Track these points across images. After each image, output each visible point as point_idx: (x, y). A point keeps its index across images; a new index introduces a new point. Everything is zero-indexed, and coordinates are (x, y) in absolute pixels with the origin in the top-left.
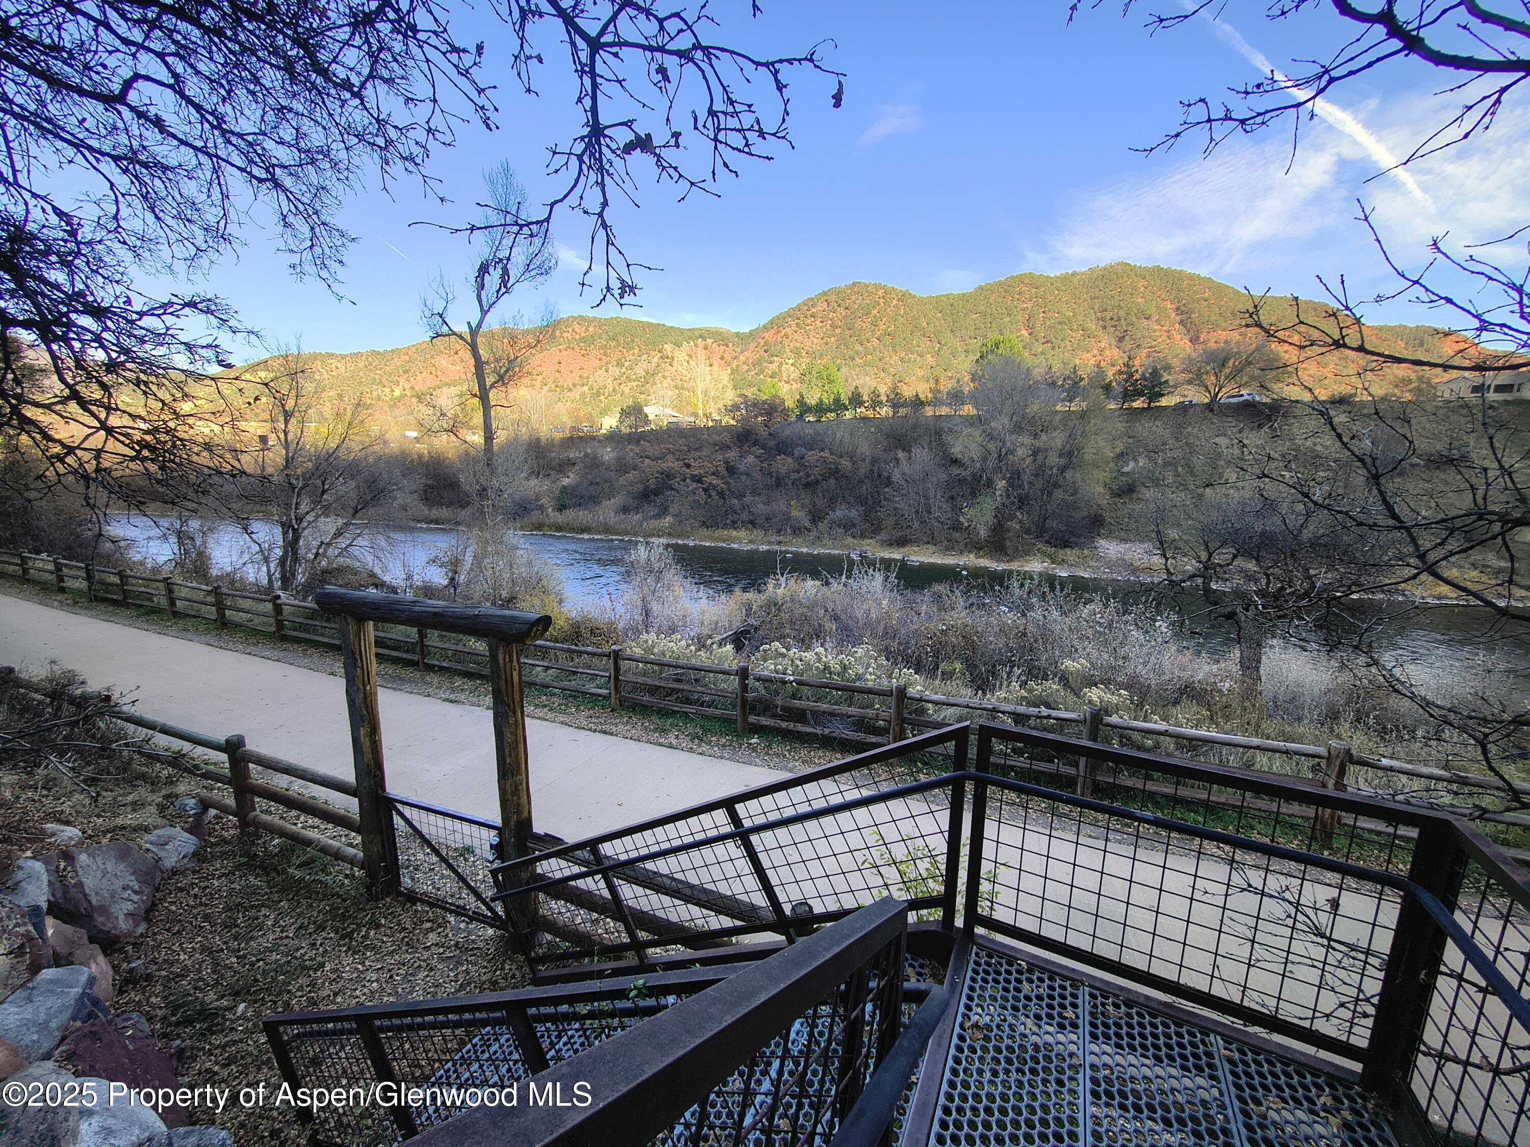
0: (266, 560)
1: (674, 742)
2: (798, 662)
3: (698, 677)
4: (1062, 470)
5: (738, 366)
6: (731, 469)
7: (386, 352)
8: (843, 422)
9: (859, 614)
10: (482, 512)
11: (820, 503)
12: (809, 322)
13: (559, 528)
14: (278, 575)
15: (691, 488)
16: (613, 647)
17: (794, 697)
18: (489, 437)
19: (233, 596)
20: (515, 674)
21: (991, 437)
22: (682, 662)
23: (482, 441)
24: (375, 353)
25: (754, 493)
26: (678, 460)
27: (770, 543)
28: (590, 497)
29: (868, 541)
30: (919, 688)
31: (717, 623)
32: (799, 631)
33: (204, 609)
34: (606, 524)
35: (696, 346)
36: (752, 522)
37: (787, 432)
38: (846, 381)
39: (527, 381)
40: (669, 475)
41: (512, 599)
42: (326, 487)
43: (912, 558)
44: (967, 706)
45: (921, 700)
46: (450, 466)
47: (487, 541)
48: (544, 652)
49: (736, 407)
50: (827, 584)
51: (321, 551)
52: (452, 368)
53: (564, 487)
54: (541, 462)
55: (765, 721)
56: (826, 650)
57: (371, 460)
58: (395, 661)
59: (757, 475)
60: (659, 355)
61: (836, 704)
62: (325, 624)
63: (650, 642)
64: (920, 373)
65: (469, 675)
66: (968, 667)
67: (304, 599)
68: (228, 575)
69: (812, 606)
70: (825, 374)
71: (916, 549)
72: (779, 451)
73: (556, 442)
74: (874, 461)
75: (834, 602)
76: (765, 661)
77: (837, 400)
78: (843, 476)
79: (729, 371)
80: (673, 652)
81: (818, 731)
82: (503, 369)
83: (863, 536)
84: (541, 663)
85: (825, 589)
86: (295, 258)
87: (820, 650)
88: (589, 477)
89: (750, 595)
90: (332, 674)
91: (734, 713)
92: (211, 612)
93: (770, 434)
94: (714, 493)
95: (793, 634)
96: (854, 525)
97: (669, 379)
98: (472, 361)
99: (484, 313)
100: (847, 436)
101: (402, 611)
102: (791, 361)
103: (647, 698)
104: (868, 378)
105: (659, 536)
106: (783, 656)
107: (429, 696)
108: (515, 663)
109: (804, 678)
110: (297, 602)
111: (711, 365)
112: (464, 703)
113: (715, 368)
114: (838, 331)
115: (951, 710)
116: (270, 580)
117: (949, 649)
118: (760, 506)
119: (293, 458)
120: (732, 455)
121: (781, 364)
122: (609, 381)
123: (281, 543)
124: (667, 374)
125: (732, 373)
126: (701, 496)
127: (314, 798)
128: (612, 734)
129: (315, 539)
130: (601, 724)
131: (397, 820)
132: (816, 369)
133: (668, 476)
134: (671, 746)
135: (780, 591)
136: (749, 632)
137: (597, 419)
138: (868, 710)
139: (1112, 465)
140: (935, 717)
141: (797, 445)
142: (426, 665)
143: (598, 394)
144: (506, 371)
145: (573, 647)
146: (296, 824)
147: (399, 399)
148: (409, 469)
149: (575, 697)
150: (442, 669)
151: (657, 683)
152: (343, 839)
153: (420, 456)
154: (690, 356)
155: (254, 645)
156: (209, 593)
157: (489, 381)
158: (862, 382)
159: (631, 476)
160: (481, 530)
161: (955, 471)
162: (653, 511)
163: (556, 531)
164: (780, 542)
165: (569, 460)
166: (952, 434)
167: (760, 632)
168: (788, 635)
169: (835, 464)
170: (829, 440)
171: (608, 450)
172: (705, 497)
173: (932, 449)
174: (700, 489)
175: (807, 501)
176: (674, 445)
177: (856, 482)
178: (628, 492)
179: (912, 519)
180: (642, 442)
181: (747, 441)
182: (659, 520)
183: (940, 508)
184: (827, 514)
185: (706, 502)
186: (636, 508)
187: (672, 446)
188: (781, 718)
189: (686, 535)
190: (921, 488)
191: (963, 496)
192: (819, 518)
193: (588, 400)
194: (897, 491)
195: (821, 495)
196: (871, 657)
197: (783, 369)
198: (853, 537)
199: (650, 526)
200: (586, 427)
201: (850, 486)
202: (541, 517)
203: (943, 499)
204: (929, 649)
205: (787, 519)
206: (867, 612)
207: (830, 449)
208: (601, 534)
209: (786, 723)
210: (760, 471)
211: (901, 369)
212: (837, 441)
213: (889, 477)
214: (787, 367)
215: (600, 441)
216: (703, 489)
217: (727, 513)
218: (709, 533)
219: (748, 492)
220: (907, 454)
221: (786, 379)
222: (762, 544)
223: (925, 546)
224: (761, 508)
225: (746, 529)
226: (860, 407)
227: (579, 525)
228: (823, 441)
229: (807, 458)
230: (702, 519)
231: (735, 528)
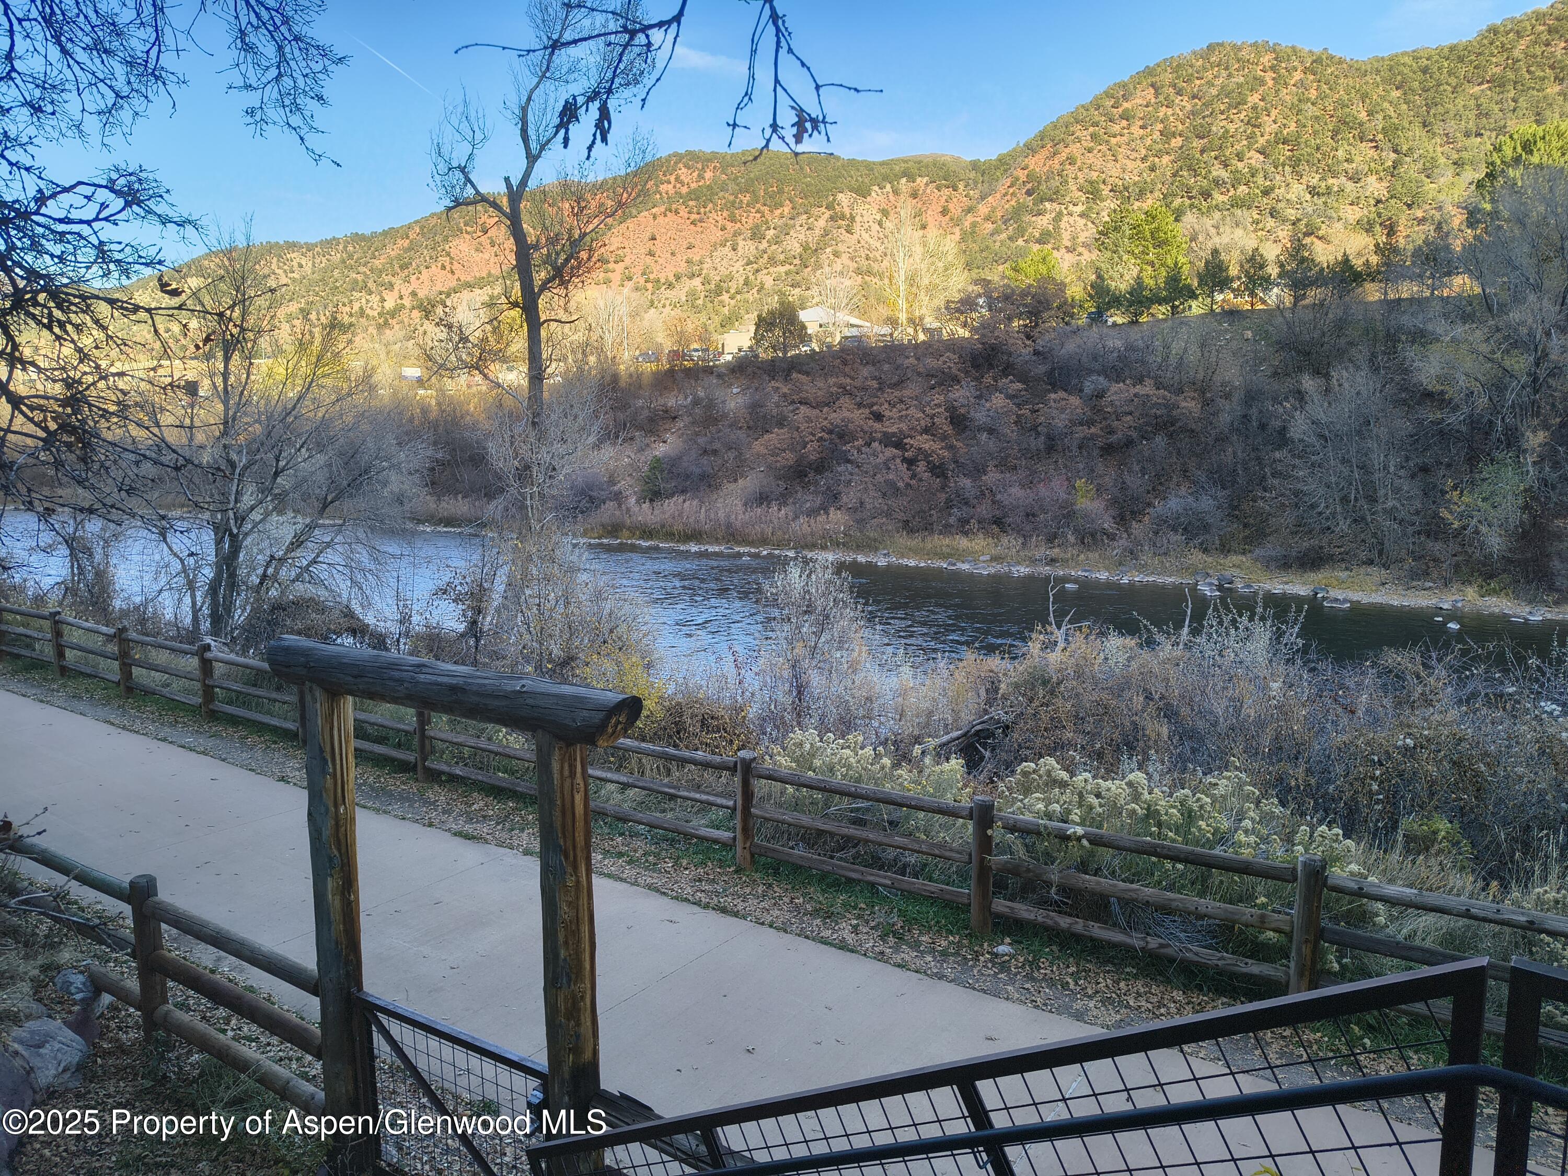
0: (191, 586)
1: (850, 939)
2: (1092, 799)
3: (895, 817)
5: (974, 225)
6: (959, 421)
7: (374, 235)
8: (1185, 323)
9: (1219, 707)
10: (523, 507)
11: (1136, 482)
12: (1116, 128)
13: (647, 533)
14: (206, 611)
15: (881, 459)
16: (742, 754)
17: (1083, 867)
18: (537, 375)
19: (143, 644)
20: (578, 798)
21: (1513, 342)
22: (868, 786)
23: (525, 383)
24: (357, 238)
25: (1004, 465)
26: (860, 405)
27: (1033, 561)
28: (703, 477)
29: (1235, 559)
30: (1354, 867)
31: (930, 714)
32: (1093, 736)
33: (103, 663)
34: (729, 525)
35: (896, 192)
36: (998, 522)
37: (1071, 346)
38: (1193, 239)
39: (599, 275)
40: (843, 434)
41: (568, 661)
42: (282, 463)
43: (1335, 593)
44: (1467, 914)
45: (1359, 893)
46: (474, 427)
47: (529, 559)
48: (621, 759)
49: (968, 304)
50: (1150, 643)
51: (270, 571)
52: (477, 257)
53: (658, 460)
54: (621, 416)
55: (1025, 911)
56: (1150, 777)
57: (349, 419)
58: (380, 762)
59: (1010, 431)
60: (828, 214)
61: (1171, 888)
62: (274, 695)
63: (807, 746)
64: (1353, 214)
65: (497, 792)
66: (1465, 828)
67: (244, 652)
68: (137, 608)
69: (1121, 688)
70: (1148, 229)
71: (1343, 575)
72: (1053, 384)
73: (646, 380)
74: (1251, 397)
75: (1166, 680)
76: (1027, 791)
77: (1174, 280)
78: (1183, 429)
79: (957, 237)
80: (849, 767)
81: (1135, 940)
82: (563, 256)
83: (1225, 549)
84: (615, 777)
85: (1145, 654)
86: (253, 99)
87: (1138, 776)
88: (701, 440)
89: (995, 663)
90: (282, 779)
91: (966, 891)
92: (111, 669)
93: (1036, 353)
94: (921, 467)
95: (1080, 740)
96: (1206, 528)
97: (845, 258)
98: (510, 244)
99: (532, 159)
100: (1194, 349)
101: (400, 681)
102: (1080, 209)
103: (800, 852)
104: (1239, 232)
105: (824, 548)
106: (1063, 785)
107: (430, 825)
108: (579, 779)
109: (1105, 830)
110: (232, 657)
111: (924, 227)
112: (486, 842)
113: (932, 233)
114: (1177, 142)
115: (1427, 920)
116: (195, 619)
117: (1421, 787)
118: (1016, 491)
119: (234, 419)
120: (962, 394)
121: (1059, 216)
122: (739, 266)
123: (212, 558)
124: (841, 248)
125: (963, 239)
126: (899, 473)
127: (251, 989)
128: (736, 914)
129: (261, 551)
130: (717, 894)
131: (378, 1041)
132: (1130, 221)
133: (841, 436)
134: (843, 946)
135: (1055, 657)
136: (992, 735)
137: (715, 336)
138: (1241, 907)
140: (1391, 930)
141: (1090, 372)
142: (427, 770)
143: (718, 291)
144: (567, 260)
145: (671, 750)
146: (224, 1031)
147: (393, 313)
148: (407, 433)
149: (672, 842)
150: (453, 779)
151: (820, 825)
152: (294, 1066)
153: (425, 411)
154: (885, 213)
155: (171, 725)
156: (110, 638)
157: (540, 276)
158: (1225, 239)
159: (776, 437)
160: (521, 537)
161: (1431, 414)
162: (810, 500)
163: (641, 538)
164: (1053, 560)
165: (666, 412)
166: (1421, 337)
167: (1016, 735)
168: (1071, 745)
169: (1166, 406)
170: (1155, 359)
171: (735, 391)
172: (906, 475)
173: (1377, 369)
174: (898, 461)
175: (1108, 481)
176: (853, 379)
177: (1210, 441)
178: (769, 467)
179: (1334, 514)
180: (794, 375)
181: (991, 366)
182: (822, 518)
183: (1397, 490)
184: (1149, 505)
185: (908, 485)
186: (782, 495)
187: (848, 381)
188: (1059, 908)
189: (871, 546)
190: (1353, 451)
191: (1449, 466)
192: (1133, 512)
193: (700, 302)
194: (1300, 457)
195: (1136, 468)
196: (1247, 798)
197: (1063, 225)
198: (1205, 551)
199: (806, 529)
200: (697, 350)
201: (1198, 450)
202: (617, 513)
203: (1402, 473)
204: (1375, 787)
205: (1068, 514)
206: (1237, 704)
207: (1156, 378)
208: (719, 544)
209: (1069, 920)
210: (1016, 423)
211: (1310, 210)
212: (1173, 361)
213: (1284, 430)
214: (1071, 220)
215: (720, 376)
216: (904, 460)
217: (949, 505)
218: (914, 542)
219: (991, 463)
220: (1321, 381)
221: (1069, 244)
222: (1019, 563)
223: (1362, 570)
224: (1016, 494)
225: (987, 534)
226: (1221, 291)
227: (681, 527)
228: (1143, 362)
229: (1109, 397)
230: (901, 516)
231: (966, 534)
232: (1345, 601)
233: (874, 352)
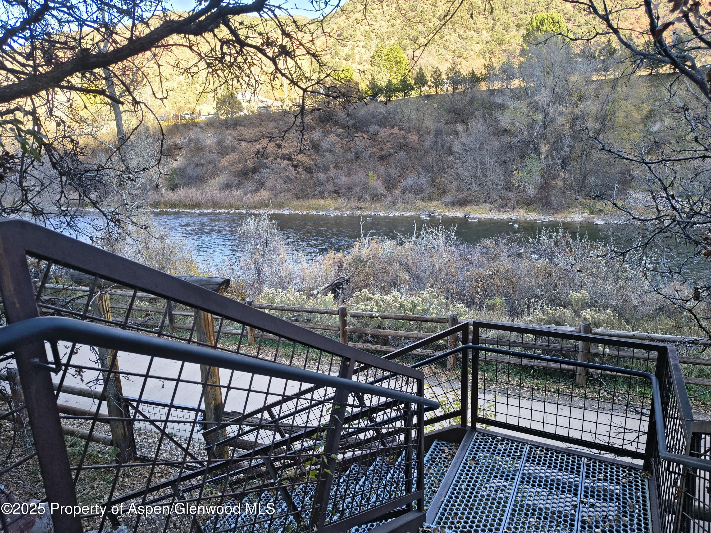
2: (381, 303)
3: (309, 317)
4: (598, 132)
6: (316, 147)
8: (409, 100)
9: (426, 265)
11: (394, 172)
13: (173, 205)
15: (282, 166)
16: (248, 300)
17: (379, 327)
21: (536, 108)
22: (298, 307)
25: (337, 166)
27: (353, 209)
28: (198, 177)
29: (435, 203)
30: (467, 316)
31: (316, 278)
32: (381, 281)
34: (213, 200)
36: (336, 192)
37: (363, 112)
40: (264, 155)
43: (473, 215)
50: (401, 243)
53: (174, 170)
55: (360, 345)
56: (401, 294)
59: (339, 151)
61: (409, 330)
63: (271, 295)
64: (477, 48)
66: (507, 302)
69: (390, 262)
70: (392, 56)
71: (476, 207)
72: (356, 129)
74: (438, 133)
75: (407, 257)
76: (358, 303)
77: (404, 81)
78: (412, 148)
80: (290, 301)
83: (430, 199)
85: (399, 247)
87: (396, 293)
88: (195, 159)
89: (340, 255)
93: (348, 115)
94: (301, 169)
95: (376, 283)
96: (423, 190)
100: (414, 113)
102: (362, 44)
104: (430, 58)
106: (370, 299)
109: (386, 313)
117: (494, 288)
118: (343, 178)
120: (316, 135)
121: (353, 48)
126: (291, 172)
132: (384, 51)
133: (262, 156)
135: (364, 251)
136: (342, 284)
137: (196, 108)
138: (432, 334)
139: (641, 126)
141: (372, 123)
158: (425, 62)
159: (232, 157)
161: (506, 139)
162: (252, 186)
163: (170, 208)
164: (361, 208)
165: (176, 145)
166: (502, 107)
167: (351, 284)
168: (372, 285)
169: (404, 138)
170: (398, 117)
171: (209, 135)
172: (294, 173)
173: (486, 121)
174: (290, 166)
175: (382, 172)
176: (266, 128)
177: (423, 153)
178: (230, 171)
179: (471, 183)
180: (238, 127)
181: (328, 122)
182: (258, 194)
183: (495, 172)
184: (400, 181)
185: (295, 177)
186: (238, 184)
187: (264, 129)
188: (371, 342)
189: (281, 206)
190: (478, 156)
191: (514, 160)
192: (393, 185)
193: (184, 88)
194: (458, 159)
195: (393, 166)
196: (434, 297)
197: (356, 51)
198: (423, 200)
199: (251, 200)
200: (187, 114)
201: (418, 157)
202: (157, 196)
203: (496, 164)
204: (479, 290)
205: (366, 187)
206: (433, 264)
207: (399, 126)
208: (210, 209)
209: (375, 346)
210: (341, 147)
211: (460, 46)
212: (406, 118)
213: (450, 148)
214: (359, 49)
215: (201, 127)
216: (293, 166)
217: (314, 186)
218: (300, 203)
219: (332, 166)
220: (465, 126)
221: (358, 60)
222: (347, 210)
223: (483, 205)
224: (343, 180)
225: (332, 198)
226: (424, 86)
227: (190, 202)
228: (394, 119)
229: (380, 135)
230: (294, 192)
231: (323, 198)
232: (476, 218)
233: (275, 115)
